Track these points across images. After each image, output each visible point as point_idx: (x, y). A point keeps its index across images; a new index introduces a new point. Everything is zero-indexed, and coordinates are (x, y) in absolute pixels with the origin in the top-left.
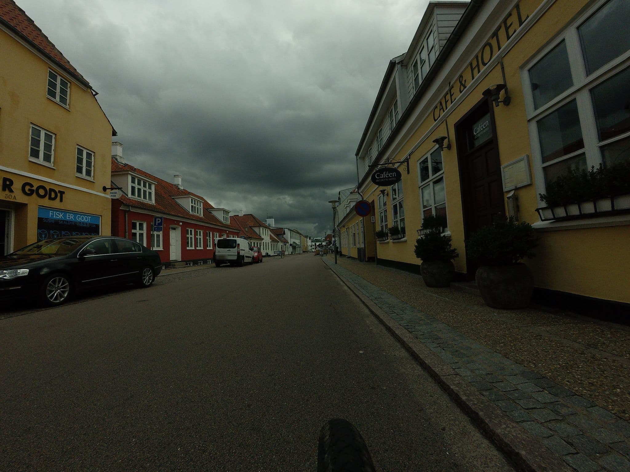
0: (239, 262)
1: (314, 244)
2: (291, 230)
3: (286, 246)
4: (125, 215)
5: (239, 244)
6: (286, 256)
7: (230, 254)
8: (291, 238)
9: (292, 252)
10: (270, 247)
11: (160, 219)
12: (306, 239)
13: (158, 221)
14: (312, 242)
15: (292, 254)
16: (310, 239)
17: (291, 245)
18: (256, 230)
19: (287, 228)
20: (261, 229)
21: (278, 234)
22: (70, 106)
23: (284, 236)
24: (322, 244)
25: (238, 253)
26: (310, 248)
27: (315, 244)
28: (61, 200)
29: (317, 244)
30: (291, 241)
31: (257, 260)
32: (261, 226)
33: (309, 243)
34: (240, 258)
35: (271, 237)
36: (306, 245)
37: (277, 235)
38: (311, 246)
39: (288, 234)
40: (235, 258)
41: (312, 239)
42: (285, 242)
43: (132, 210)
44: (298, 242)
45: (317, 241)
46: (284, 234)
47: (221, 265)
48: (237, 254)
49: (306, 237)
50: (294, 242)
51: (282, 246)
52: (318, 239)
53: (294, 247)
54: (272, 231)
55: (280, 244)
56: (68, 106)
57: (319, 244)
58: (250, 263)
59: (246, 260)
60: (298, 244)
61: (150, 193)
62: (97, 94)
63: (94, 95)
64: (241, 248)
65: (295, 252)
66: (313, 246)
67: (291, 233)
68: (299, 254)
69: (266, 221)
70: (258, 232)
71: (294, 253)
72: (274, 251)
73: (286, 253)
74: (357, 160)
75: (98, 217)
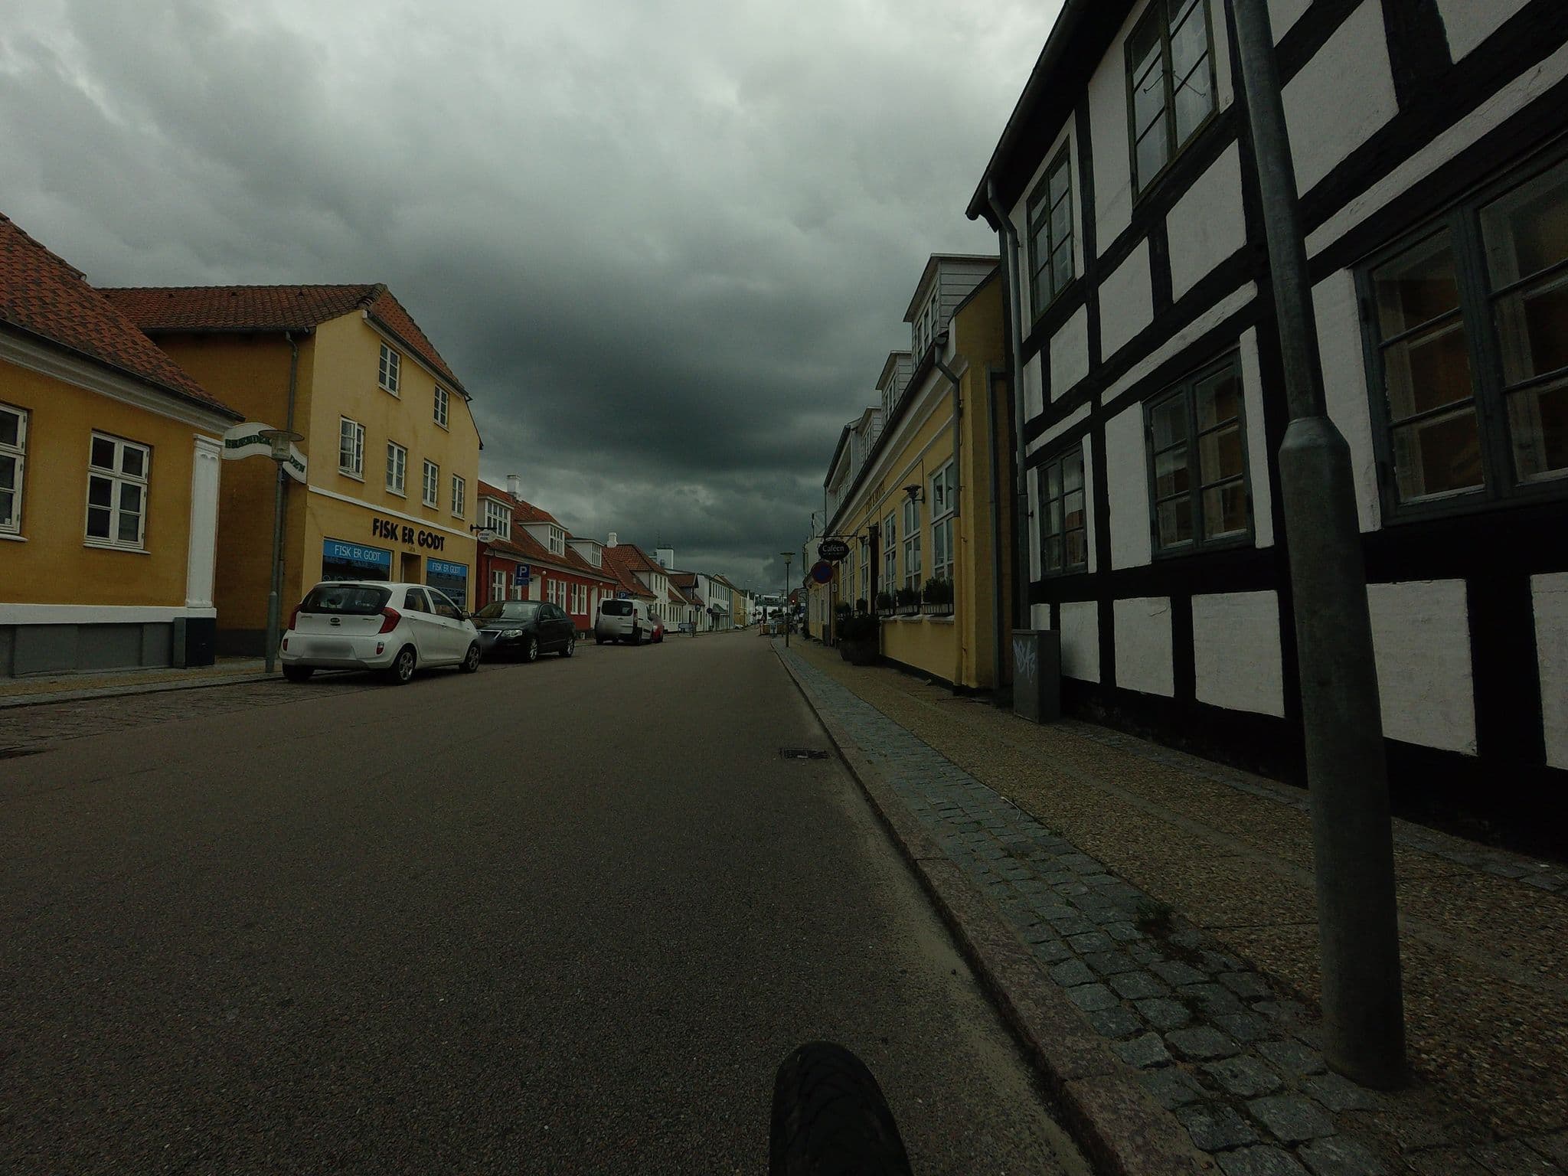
0: (634, 639)
1: (761, 609)
2: (711, 579)
3: (699, 613)
4: (488, 562)
5: (636, 610)
6: (700, 634)
7: (622, 624)
8: (710, 596)
9: (710, 627)
10: (668, 611)
11: (525, 568)
12: (742, 597)
13: (523, 570)
14: (756, 604)
15: (710, 631)
16: (752, 598)
17: (709, 611)
18: (643, 578)
19: (701, 574)
20: (653, 576)
21: (684, 585)
22: (448, 426)
23: (696, 590)
24: (780, 610)
25: (635, 624)
26: (751, 619)
27: (765, 610)
28: (442, 549)
29: (770, 609)
30: (709, 602)
31: (657, 637)
32: (653, 570)
33: (750, 607)
34: (637, 630)
35: (671, 594)
36: (742, 612)
37: (682, 588)
38: (754, 615)
39: (703, 583)
40: (630, 631)
41: (757, 598)
42: (698, 604)
43: (498, 555)
44: (724, 604)
45: (770, 602)
46: (697, 586)
47: (604, 642)
48: (632, 625)
49: (744, 593)
50: (716, 605)
51: (690, 612)
52: (771, 599)
53: (715, 614)
54: (673, 579)
55: (688, 608)
56: (446, 426)
57: (774, 611)
58: (647, 642)
59: (645, 636)
60: (725, 608)
61: (505, 524)
62: (471, 399)
63: (466, 401)
64: (639, 615)
65: (717, 626)
66: (760, 613)
67: (710, 583)
68: (727, 631)
69: (655, 554)
70: (646, 583)
71: (714, 629)
72: (678, 622)
73: (699, 628)
74: (826, 494)
75: (464, 567)
